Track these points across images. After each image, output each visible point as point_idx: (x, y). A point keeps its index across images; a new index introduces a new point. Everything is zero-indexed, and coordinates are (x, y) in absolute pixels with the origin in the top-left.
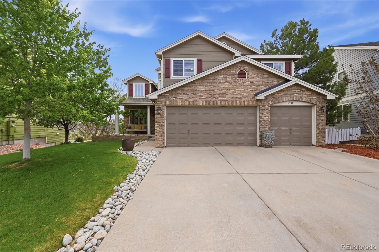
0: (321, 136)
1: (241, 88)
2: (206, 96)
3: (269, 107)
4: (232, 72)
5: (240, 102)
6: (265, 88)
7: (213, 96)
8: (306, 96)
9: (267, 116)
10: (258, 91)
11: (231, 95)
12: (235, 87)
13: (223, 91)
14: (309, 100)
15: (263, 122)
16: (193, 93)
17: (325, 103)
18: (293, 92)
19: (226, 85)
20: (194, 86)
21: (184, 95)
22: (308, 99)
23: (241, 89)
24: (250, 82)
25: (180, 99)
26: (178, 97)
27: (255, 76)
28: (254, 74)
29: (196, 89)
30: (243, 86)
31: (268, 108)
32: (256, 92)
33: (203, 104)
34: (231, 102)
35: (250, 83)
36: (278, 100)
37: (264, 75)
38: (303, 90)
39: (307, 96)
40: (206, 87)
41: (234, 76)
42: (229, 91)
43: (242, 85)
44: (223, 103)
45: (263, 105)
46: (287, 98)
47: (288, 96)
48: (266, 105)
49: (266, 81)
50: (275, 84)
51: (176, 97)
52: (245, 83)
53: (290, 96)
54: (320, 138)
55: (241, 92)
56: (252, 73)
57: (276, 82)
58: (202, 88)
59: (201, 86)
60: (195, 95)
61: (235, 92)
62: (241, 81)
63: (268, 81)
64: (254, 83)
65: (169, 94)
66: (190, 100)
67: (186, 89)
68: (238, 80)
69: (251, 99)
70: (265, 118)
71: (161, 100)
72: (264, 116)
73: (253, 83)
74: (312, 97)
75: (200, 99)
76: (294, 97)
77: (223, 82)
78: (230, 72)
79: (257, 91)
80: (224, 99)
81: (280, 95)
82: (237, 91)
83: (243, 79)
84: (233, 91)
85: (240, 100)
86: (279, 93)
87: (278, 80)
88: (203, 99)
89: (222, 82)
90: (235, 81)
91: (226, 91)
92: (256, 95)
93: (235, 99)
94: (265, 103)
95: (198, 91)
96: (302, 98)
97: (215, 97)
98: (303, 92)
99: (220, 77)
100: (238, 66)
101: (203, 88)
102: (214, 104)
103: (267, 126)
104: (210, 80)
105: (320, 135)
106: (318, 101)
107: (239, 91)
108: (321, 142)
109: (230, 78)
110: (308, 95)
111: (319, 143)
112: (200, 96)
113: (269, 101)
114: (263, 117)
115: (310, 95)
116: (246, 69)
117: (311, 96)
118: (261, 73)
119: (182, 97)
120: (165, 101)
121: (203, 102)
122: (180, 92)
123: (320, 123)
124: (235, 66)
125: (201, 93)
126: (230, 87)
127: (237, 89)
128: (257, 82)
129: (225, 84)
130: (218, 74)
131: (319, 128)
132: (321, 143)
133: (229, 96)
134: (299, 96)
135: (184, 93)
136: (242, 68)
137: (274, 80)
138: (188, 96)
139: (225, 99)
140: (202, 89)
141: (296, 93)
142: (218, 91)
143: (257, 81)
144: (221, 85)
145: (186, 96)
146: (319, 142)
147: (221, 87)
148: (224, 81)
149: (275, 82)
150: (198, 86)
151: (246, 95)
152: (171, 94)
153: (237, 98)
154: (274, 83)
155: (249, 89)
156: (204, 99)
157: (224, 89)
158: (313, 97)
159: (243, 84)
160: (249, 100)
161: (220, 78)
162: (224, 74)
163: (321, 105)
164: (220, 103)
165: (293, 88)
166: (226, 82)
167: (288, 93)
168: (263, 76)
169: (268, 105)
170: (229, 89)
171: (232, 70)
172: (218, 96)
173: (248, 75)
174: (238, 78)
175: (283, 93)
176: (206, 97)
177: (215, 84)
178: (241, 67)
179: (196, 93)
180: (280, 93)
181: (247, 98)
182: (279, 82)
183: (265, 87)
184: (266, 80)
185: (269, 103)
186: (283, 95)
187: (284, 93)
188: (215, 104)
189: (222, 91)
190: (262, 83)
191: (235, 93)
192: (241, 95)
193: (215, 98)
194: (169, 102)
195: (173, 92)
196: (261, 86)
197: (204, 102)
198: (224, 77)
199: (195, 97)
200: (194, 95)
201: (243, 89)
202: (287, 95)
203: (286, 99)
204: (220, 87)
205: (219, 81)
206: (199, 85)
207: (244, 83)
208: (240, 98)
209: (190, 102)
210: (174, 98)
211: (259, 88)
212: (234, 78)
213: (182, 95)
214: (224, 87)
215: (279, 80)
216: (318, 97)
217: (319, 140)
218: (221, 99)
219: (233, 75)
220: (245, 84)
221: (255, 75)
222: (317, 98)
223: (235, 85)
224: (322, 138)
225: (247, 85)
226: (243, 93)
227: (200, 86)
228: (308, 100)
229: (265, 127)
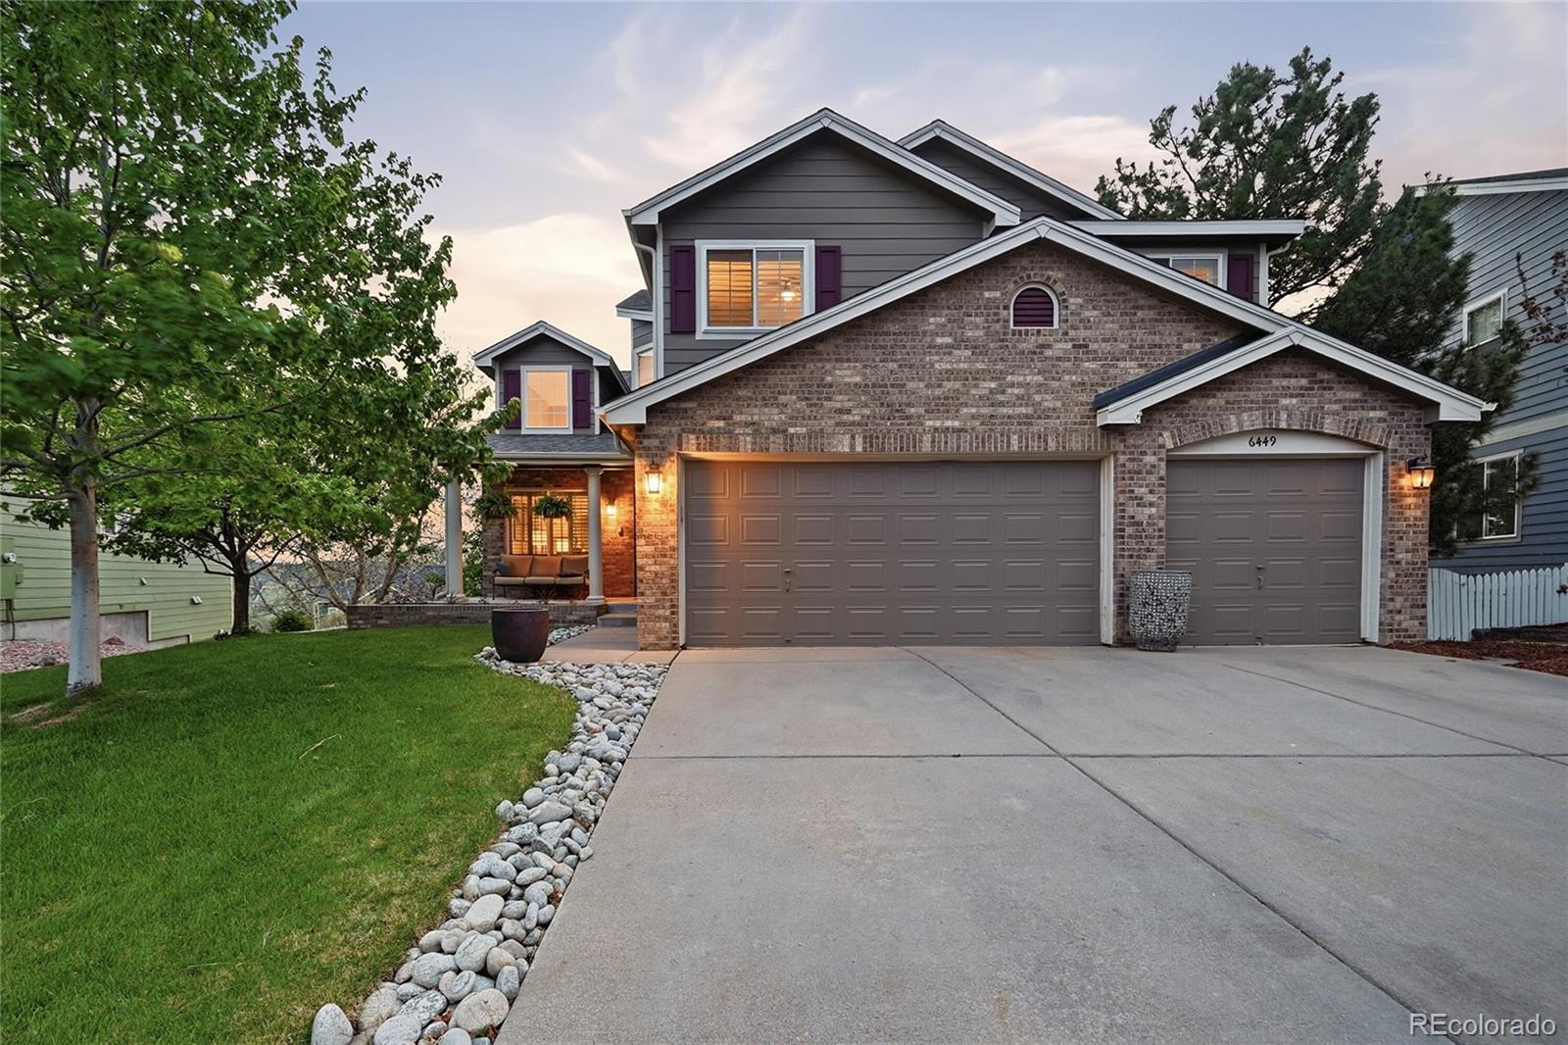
0: (1406, 600)
1: (1027, 372)
2: (867, 412)
3: (1160, 459)
4: (987, 294)
5: (1027, 439)
6: (1142, 372)
7: (897, 411)
8: (1335, 407)
9: (1151, 505)
10: (1110, 385)
11: (981, 403)
12: (1000, 366)
13: (948, 385)
14: (1350, 425)
15: (1129, 530)
16: (807, 399)
17: (1426, 439)
18: (1277, 388)
19: (962, 359)
20: (810, 366)
21: (766, 405)
22: (1347, 422)
23: (1029, 378)
24: (1069, 345)
25: (747, 424)
26: (737, 418)
27: (1096, 313)
28: (1090, 307)
29: (823, 379)
30: (1039, 365)
31: (1154, 466)
32: (1101, 391)
33: (852, 447)
34: (983, 439)
35: (1074, 346)
36: (1203, 427)
37: (1137, 308)
38: (1322, 381)
39: (1344, 408)
40: (865, 367)
41: (996, 314)
42: (976, 386)
43: (1032, 360)
44: (946, 443)
45: (1132, 453)
46: (1245, 416)
47: (1251, 409)
48: (1144, 453)
49: (1150, 339)
50: (1188, 352)
51: (731, 418)
52: (1049, 346)
53: (1264, 408)
54: (1398, 606)
55: (1032, 391)
56: (1080, 301)
57: (1197, 341)
58: (849, 372)
59: (846, 365)
60: (815, 405)
61: (1003, 392)
62: (1032, 337)
63: (1157, 339)
64: (1093, 346)
65: (699, 405)
66: (792, 430)
67: (776, 377)
68: (1014, 335)
69: (1075, 423)
70: (1143, 514)
71: (663, 430)
72: (1138, 505)
73: (1086, 346)
74: (1364, 413)
75: (838, 424)
76: (1278, 414)
77: (948, 346)
78: (978, 296)
79: (1104, 385)
80: (949, 423)
81: (1211, 402)
82: (1012, 385)
83: (1039, 332)
84: (993, 385)
85: (1024, 428)
86: (1208, 396)
87: (1205, 334)
88: (853, 424)
89: (941, 347)
90: (1003, 341)
91: (958, 385)
92: (1102, 402)
93: (1002, 424)
94: (1140, 442)
95: (831, 386)
96: (1316, 416)
97: (907, 417)
98: (1324, 389)
99: (932, 320)
100: (1015, 268)
101: (851, 376)
102: (902, 449)
103: (1148, 550)
104: (887, 334)
105: (1401, 594)
106: (1396, 433)
107: (1020, 385)
108: (1404, 625)
109: (978, 328)
110: (1347, 404)
111: (1397, 630)
112: (840, 411)
113: (1161, 435)
114: (1130, 510)
115: (1355, 401)
116: (1055, 282)
117: (1363, 408)
118: (1124, 301)
119: (756, 418)
120: (680, 436)
121: (853, 438)
122: (750, 394)
123: (1401, 538)
124: (1004, 268)
125: (846, 398)
126: (980, 366)
127: (1009, 378)
128: (1104, 345)
129: (956, 352)
130: (923, 308)
131: (1398, 563)
132: (1407, 630)
133: (974, 410)
134: (1305, 408)
135: (764, 399)
136: (1035, 274)
137: (1187, 335)
138: (782, 413)
139: (956, 424)
140: (847, 380)
141: (1291, 396)
142: (922, 385)
143: (1104, 340)
144: (937, 358)
145: (776, 410)
146: (1396, 627)
147: (937, 366)
148: (948, 340)
149: (1190, 341)
150: (828, 366)
151: (1051, 405)
152: (706, 402)
153: (1009, 417)
154: (1186, 346)
155: (1067, 377)
156: (859, 424)
157: (948, 380)
158: (1372, 414)
159: (1041, 353)
160: (1066, 429)
161: (932, 327)
162: (949, 308)
163: (1411, 451)
164: (933, 442)
165: (1276, 369)
166: (961, 343)
167: (1252, 395)
168: (1135, 314)
169: (1155, 454)
170: (977, 377)
171: (988, 290)
172: (922, 411)
173: (1064, 312)
174: (1016, 323)
175: (1225, 395)
176: (868, 417)
177: (908, 354)
178: (1032, 273)
179: (819, 399)
180: (1214, 396)
181: (1058, 417)
182: (1209, 340)
183: (1140, 366)
184: (1150, 333)
185: (1160, 441)
186: (1227, 402)
187: (1231, 395)
188: (908, 446)
189: (940, 386)
190: (1131, 346)
191: (1001, 398)
192: (1027, 405)
193: (906, 422)
194: (698, 438)
195: (713, 393)
196: (1121, 364)
197: (859, 440)
198: (949, 321)
199: (819, 416)
200: (812, 405)
201: (1039, 378)
202: (1246, 402)
203: (1240, 423)
204: (932, 366)
205: (929, 339)
206: (837, 360)
207: (1042, 346)
208: (1027, 420)
209: (795, 441)
210: (721, 424)
211: (1112, 371)
212: (998, 326)
213: (756, 406)
214: (949, 367)
215: (1210, 334)
216: (1395, 414)
217: (1397, 617)
218: (938, 424)
219: (992, 308)
220: (1048, 353)
221: (1094, 308)
222: (1388, 418)
223: (1002, 359)
224: (1412, 606)
225: (1059, 359)
226: (1037, 398)
227: (838, 365)
228: (1346, 428)
229: (1139, 557)
